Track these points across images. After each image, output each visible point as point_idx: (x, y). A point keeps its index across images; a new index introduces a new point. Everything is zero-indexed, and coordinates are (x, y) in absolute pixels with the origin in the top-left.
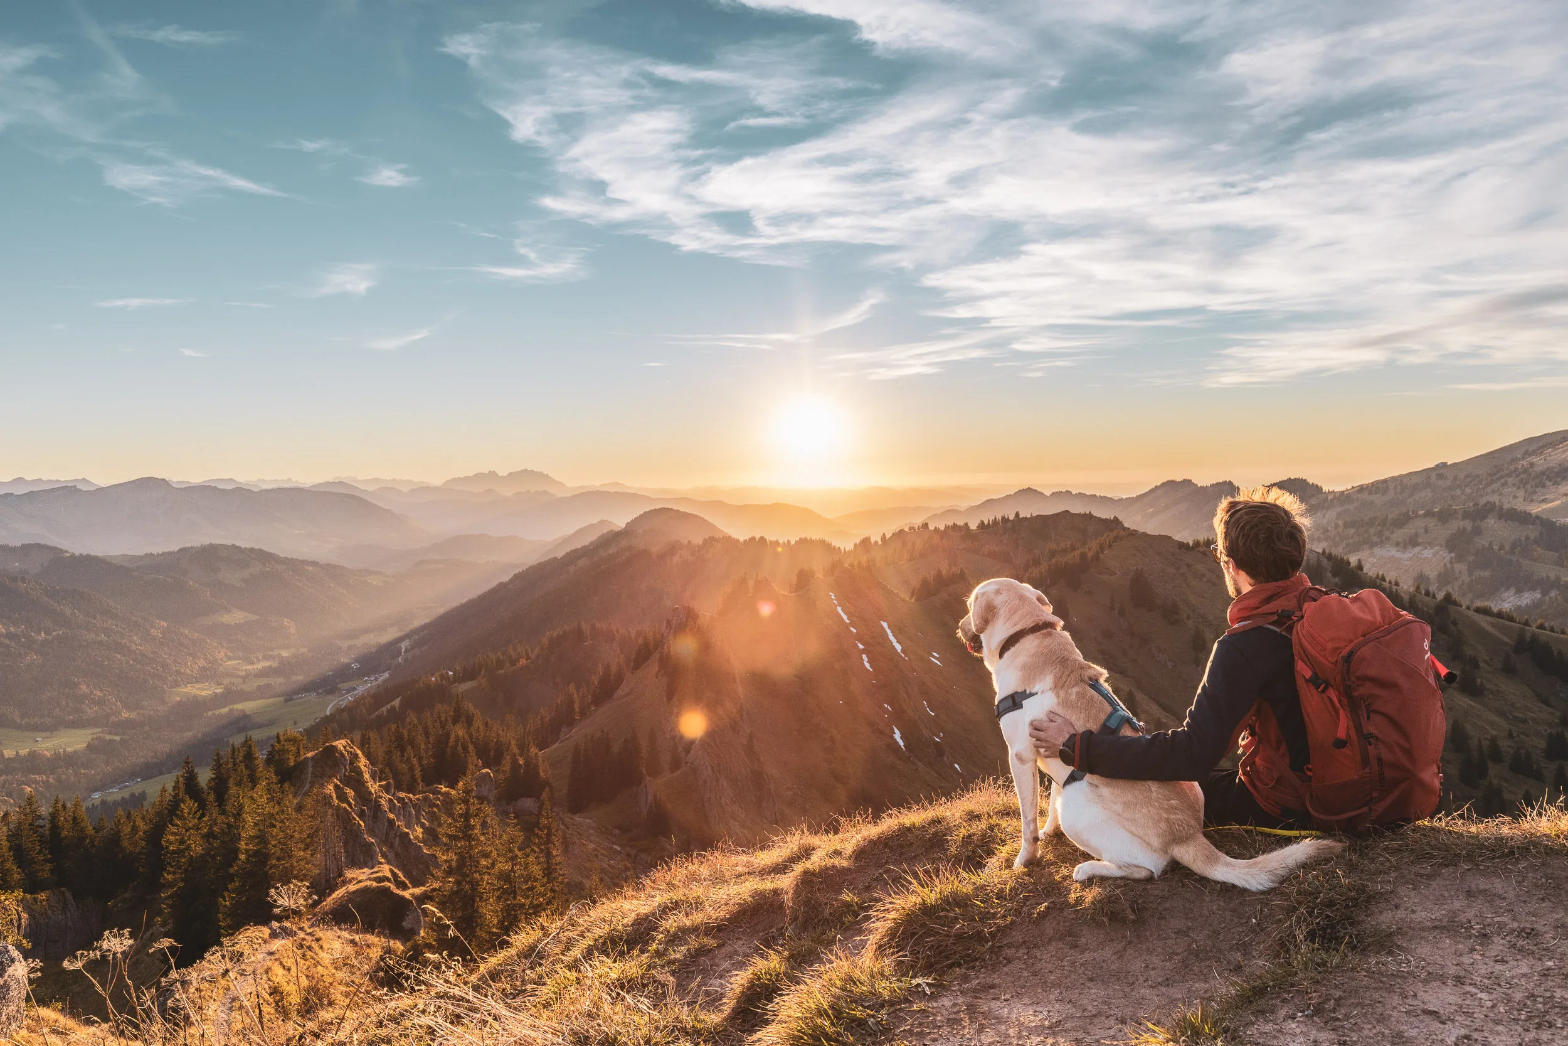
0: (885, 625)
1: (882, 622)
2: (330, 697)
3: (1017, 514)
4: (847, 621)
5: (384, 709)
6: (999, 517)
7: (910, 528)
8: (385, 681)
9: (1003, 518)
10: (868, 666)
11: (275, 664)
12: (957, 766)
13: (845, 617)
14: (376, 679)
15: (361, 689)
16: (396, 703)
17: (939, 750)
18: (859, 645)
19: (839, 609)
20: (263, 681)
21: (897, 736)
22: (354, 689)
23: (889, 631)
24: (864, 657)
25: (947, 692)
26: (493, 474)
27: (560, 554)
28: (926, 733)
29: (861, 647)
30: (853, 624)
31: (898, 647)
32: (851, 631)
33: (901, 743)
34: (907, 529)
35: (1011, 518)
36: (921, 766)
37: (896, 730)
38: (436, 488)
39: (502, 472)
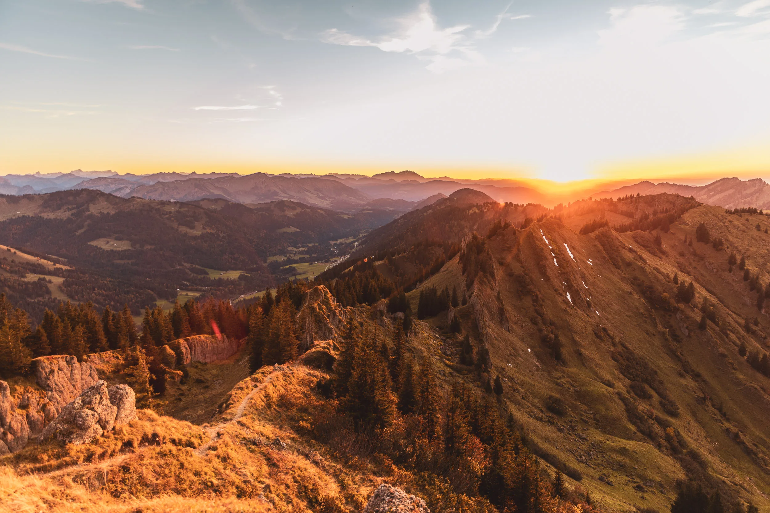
0: (566, 245)
1: (565, 244)
2: (326, 264)
3: (638, 194)
4: (548, 243)
5: (347, 270)
6: (629, 195)
7: (583, 200)
8: (348, 258)
9: (631, 196)
10: (556, 264)
11: (306, 249)
12: (597, 312)
13: (546, 241)
14: (345, 258)
15: (339, 261)
16: (352, 268)
17: (589, 305)
18: (553, 254)
19: (544, 237)
20: (301, 256)
21: (569, 297)
22: (336, 261)
23: (568, 248)
24: (555, 259)
25: (595, 278)
26: (393, 173)
27: (420, 208)
28: (583, 296)
29: (553, 255)
30: (550, 244)
31: (572, 256)
32: (549, 248)
33: (570, 300)
34: (581, 200)
35: (635, 196)
36: (579, 311)
37: (568, 294)
38: (370, 178)
39: (397, 172)
